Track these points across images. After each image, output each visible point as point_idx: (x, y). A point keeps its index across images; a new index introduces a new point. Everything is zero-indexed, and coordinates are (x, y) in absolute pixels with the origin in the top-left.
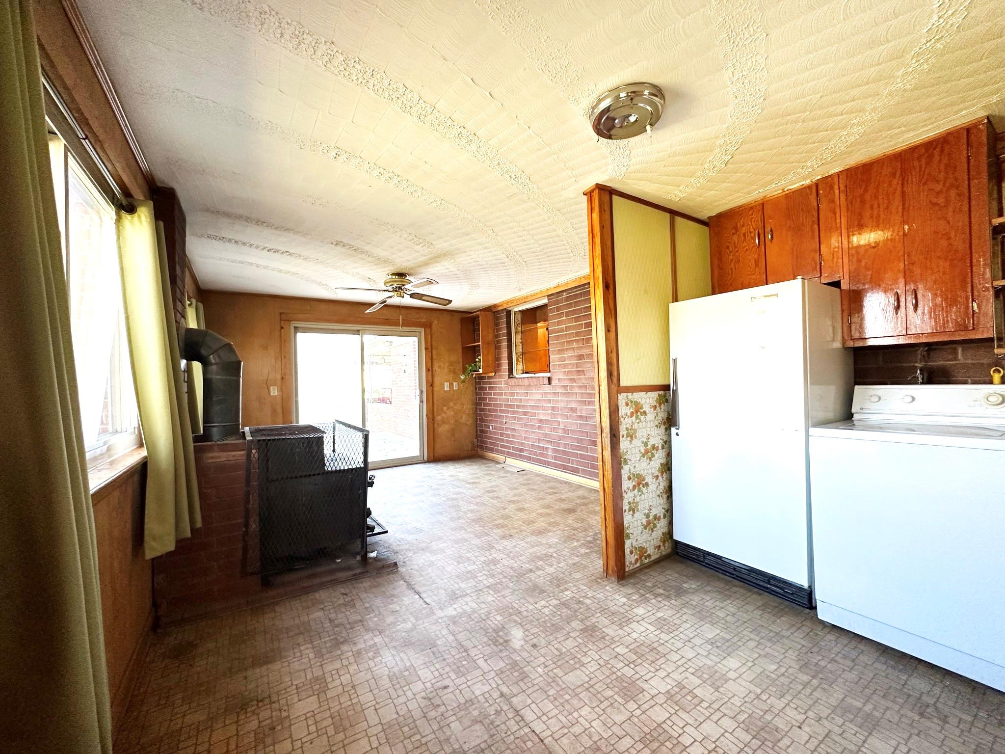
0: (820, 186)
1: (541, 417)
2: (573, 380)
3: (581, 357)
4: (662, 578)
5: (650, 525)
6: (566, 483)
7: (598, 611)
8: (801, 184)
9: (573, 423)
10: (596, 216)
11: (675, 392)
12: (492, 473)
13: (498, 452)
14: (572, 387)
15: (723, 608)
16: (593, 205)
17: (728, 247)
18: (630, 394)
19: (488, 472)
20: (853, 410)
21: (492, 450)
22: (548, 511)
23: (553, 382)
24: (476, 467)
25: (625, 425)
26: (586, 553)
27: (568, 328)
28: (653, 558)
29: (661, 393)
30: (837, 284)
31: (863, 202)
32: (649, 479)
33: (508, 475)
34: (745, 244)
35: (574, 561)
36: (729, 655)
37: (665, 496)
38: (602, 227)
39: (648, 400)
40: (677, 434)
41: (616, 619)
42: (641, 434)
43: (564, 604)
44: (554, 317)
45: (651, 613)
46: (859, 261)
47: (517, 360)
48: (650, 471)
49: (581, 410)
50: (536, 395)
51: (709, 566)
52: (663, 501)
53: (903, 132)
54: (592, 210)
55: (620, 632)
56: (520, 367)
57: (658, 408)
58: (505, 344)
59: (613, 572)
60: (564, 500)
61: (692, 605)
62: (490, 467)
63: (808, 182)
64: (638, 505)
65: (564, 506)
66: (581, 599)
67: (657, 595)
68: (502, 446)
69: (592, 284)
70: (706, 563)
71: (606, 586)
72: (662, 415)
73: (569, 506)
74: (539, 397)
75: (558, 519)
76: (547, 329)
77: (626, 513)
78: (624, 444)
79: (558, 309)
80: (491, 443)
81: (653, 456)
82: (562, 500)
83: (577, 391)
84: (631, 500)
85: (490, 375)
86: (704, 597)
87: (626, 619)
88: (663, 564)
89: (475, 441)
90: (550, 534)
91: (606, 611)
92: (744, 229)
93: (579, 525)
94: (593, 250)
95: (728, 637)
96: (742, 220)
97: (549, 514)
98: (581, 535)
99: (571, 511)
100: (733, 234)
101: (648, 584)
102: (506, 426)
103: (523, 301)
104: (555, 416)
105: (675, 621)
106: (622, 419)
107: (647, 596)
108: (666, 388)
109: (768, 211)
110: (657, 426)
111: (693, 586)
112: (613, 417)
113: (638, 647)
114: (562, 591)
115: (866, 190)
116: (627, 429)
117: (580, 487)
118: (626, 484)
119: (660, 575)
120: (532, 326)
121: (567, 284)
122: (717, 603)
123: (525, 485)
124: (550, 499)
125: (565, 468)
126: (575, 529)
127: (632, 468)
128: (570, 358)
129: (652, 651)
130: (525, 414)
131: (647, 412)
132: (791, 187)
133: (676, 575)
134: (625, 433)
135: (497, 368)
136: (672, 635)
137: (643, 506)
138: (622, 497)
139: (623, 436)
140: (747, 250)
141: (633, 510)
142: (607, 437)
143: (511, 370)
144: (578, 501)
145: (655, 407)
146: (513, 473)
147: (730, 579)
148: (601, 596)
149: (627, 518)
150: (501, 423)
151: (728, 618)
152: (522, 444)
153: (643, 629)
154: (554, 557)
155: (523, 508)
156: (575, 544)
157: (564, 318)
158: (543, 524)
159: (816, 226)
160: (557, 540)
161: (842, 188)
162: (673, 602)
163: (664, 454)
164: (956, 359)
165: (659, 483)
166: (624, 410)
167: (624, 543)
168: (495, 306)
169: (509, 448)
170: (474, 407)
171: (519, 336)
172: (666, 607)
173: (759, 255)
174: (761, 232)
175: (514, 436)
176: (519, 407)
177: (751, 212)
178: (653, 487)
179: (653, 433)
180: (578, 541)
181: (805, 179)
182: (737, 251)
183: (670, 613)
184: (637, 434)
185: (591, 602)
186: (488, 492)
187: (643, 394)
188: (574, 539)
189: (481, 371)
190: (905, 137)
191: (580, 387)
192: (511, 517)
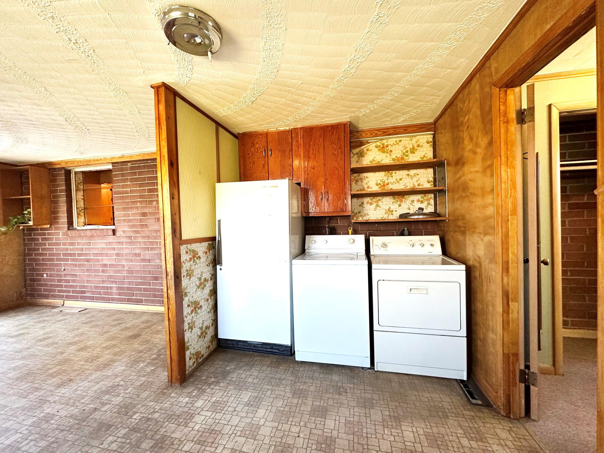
0: (293, 132)
1: (105, 262)
2: (137, 232)
3: (144, 214)
4: (212, 369)
5: (203, 335)
6: (130, 312)
7: (166, 420)
8: (285, 128)
9: (137, 265)
10: (162, 107)
11: (220, 242)
12: (46, 319)
13: (54, 297)
14: (135, 237)
15: (250, 375)
16: (160, 98)
17: (249, 154)
18: (189, 245)
19: (41, 319)
20: (306, 248)
21: (47, 297)
22: (113, 343)
23: (118, 234)
24: (24, 317)
25: (185, 267)
26: (153, 370)
27: (131, 191)
28: (205, 356)
29: (209, 242)
30: (299, 184)
31: (310, 145)
32: (202, 303)
33: (67, 317)
34: (258, 154)
35: (141, 382)
36: (258, 408)
37: (212, 311)
38: (168, 118)
39: (201, 248)
40: (221, 269)
41: (181, 420)
42: (197, 272)
43: (134, 430)
44: (118, 181)
45: (207, 401)
46: (308, 174)
47: (78, 214)
48: (203, 297)
49: (144, 255)
50: (100, 244)
51: (240, 349)
52: (211, 315)
53: (326, 117)
54: (158, 102)
55: (186, 430)
56: (82, 220)
57: (208, 253)
58: (63, 200)
59: (176, 380)
60: (129, 328)
61: (233, 381)
62: (44, 313)
63: (287, 128)
64: (194, 324)
65: (129, 333)
66: (150, 416)
67: (210, 385)
68: (59, 291)
69: (158, 160)
70: (239, 348)
71: (171, 394)
72: (211, 257)
73: (135, 332)
74: (104, 246)
75: (123, 347)
76: (111, 190)
77: (186, 332)
78: (185, 282)
79: (123, 175)
80: (45, 290)
81: (205, 286)
82: (127, 329)
83: (140, 240)
84: (190, 321)
85: (45, 226)
86: (239, 372)
87: (190, 416)
88: (212, 357)
89: (24, 290)
90: (116, 364)
91: (173, 417)
92: (257, 145)
93: (144, 347)
94: (159, 134)
95: (256, 395)
96: (256, 140)
97: (114, 346)
98: (146, 355)
99: (136, 336)
100: (252, 147)
101: (203, 378)
102: (65, 272)
103: (85, 164)
104: (119, 260)
105: (224, 400)
106: (183, 264)
107: (203, 388)
108: (214, 239)
109: (270, 139)
110: (207, 265)
111: (232, 367)
112: (176, 264)
113: (201, 436)
114: (131, 417)
115: (311, 140)
116: (187, 270)
117: (143, 313)
118: (186, 310)
119: (210, 367)
120: (96, 186)
121: (131, 157)
122: (248, 373)
123: (86, 323)
124: (114, 331)
125: (130, 301)
126: (141, 352)
127: (190, 298)
128: (133, 214)
129: (211, 433)
130: (88, 261)
131: (201, 257)
132: (280, 129)
133: (221, 363)
134: (185, 274)
135: (53, 220)
136: (223, 412)
137: (198, 323)
138: (183, 321)
139: (184, 276)
140: (259, 158)
141: (191, 328)
142: (171, 279)
143: (70, 223)
144: (143, 326)
145: (206, 252)
146: (74, 314)
147: (252, 353)
148: (167, 405)
149: (188, 335)
150: (59, 270)
151: (255, 381)
152: (84, 287)
153: (203, 418)
154: (121, 386)
155: (86, 347)
156: (142, 365)
157: (129, 183)
158: (108, 357)
159: (291, 152)
160: (124, 368)
161: (302, 136)
162: (221, 385)
163: (212, 283)
164: (337, 223)
165: (209, 304)
166: (184, 257)
167: (185, 354)
168: (50, 163)
169: (69, 292)
170: (22, 258)
171: (81, 194)
172: (217, 391)
173: (265, 162)
174: (266, 149)
175: (74, 281)
176: (79, 255)
177: (261, 137)
178: (204, 308)
179: (205, 270)
180: (143, 362)
181: (286, 126)
182: (254, 158)
183: (220, 394)
184: (194, 273)
185: (159, 414)
186: (41, 340)
187: (198, 244)
188: (140, 361)
189: (31, 223)
190: (325, 120)
191: (143, 237)
192: (70, 360)
